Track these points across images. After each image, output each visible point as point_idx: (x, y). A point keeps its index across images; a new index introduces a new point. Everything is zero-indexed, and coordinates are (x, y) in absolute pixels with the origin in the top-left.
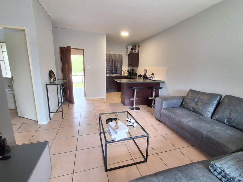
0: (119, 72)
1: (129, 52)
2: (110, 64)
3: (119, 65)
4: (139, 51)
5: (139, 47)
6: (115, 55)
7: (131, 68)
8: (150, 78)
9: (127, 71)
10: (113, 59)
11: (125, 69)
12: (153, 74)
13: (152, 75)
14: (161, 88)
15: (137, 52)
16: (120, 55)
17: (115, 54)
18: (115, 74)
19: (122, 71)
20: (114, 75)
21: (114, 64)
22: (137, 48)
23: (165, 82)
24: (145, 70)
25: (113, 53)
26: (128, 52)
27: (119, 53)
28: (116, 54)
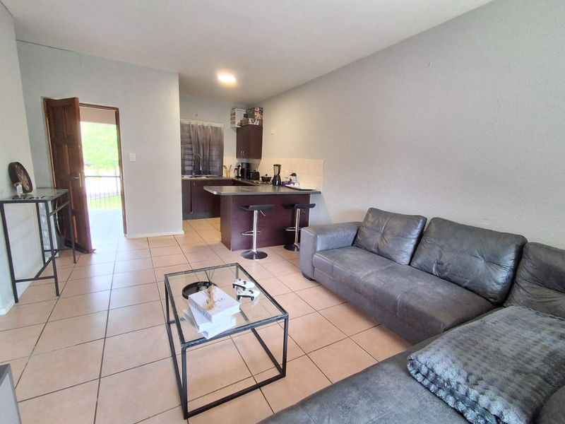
0: (216, 169)
1: (238, 121)
2: (192, 149)
3: (215, 153)
4: (261, 121)
5: (261, 112)
6: (203, 127)
7: (245, 161)
8: (289, 183)
9: (234, 166)
10: (201, 136)
11: (231, 163)
12: (294, 175)
13: (293, 178)
14: (313, 206)
15: (257, 123)
16: (216, 128)
17: (205, 125)
18: (205, 173)
19: (222, 166)
20: (204, 178)
21: (201, 151)
22: (257, 115)
23: (320, 192)
24: (277, 165)
25: (200, 123)
26: (237, 123)
27: (214, 125)
28: (207, 127)
